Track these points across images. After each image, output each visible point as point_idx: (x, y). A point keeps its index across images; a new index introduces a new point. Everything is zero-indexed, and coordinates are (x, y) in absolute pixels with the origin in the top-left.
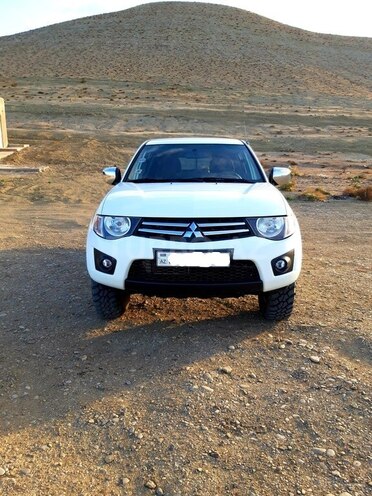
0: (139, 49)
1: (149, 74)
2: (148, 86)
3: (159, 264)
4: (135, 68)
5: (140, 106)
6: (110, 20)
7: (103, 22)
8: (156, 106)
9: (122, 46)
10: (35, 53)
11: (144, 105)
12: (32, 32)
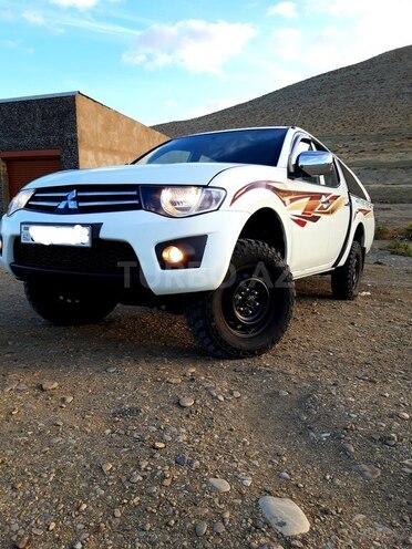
0: (375, 99)
1: (383, 125)
2: (379, 138)
3: (22, 241)
4: (367, 121)
5: (364, 159)
6: (345, 75)
7: (338, 77)
8: (383, 158)
9: (356, 99)
10: (263, 117)
11: (368, 158)
12: (264, 97)
